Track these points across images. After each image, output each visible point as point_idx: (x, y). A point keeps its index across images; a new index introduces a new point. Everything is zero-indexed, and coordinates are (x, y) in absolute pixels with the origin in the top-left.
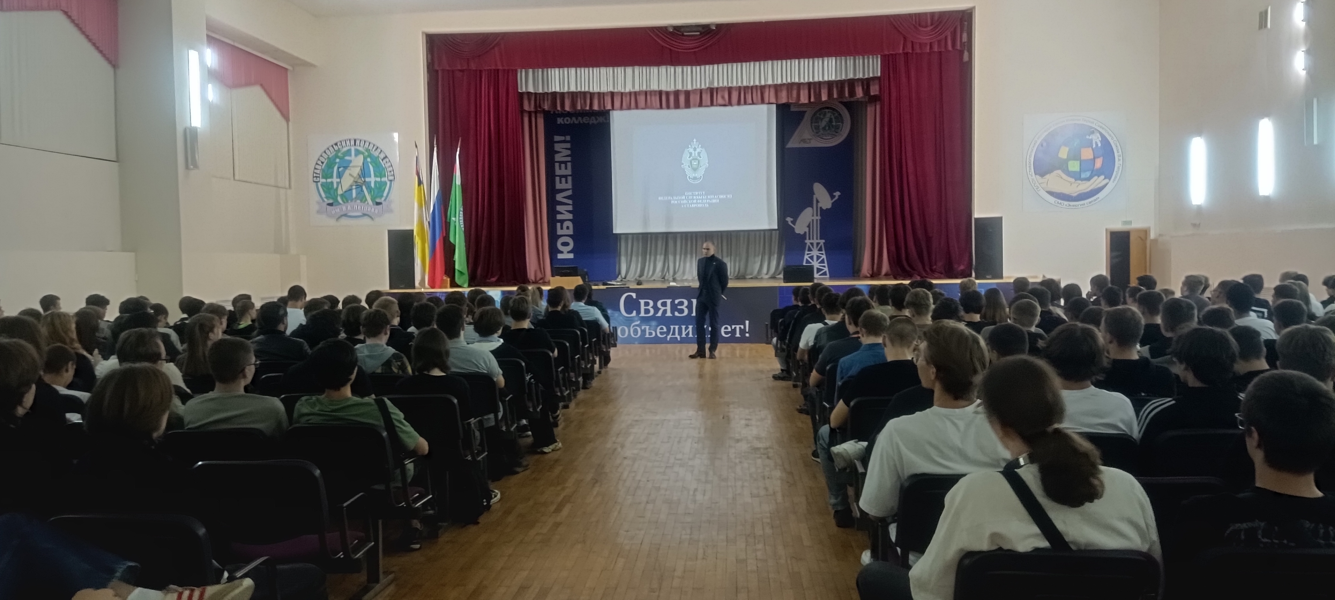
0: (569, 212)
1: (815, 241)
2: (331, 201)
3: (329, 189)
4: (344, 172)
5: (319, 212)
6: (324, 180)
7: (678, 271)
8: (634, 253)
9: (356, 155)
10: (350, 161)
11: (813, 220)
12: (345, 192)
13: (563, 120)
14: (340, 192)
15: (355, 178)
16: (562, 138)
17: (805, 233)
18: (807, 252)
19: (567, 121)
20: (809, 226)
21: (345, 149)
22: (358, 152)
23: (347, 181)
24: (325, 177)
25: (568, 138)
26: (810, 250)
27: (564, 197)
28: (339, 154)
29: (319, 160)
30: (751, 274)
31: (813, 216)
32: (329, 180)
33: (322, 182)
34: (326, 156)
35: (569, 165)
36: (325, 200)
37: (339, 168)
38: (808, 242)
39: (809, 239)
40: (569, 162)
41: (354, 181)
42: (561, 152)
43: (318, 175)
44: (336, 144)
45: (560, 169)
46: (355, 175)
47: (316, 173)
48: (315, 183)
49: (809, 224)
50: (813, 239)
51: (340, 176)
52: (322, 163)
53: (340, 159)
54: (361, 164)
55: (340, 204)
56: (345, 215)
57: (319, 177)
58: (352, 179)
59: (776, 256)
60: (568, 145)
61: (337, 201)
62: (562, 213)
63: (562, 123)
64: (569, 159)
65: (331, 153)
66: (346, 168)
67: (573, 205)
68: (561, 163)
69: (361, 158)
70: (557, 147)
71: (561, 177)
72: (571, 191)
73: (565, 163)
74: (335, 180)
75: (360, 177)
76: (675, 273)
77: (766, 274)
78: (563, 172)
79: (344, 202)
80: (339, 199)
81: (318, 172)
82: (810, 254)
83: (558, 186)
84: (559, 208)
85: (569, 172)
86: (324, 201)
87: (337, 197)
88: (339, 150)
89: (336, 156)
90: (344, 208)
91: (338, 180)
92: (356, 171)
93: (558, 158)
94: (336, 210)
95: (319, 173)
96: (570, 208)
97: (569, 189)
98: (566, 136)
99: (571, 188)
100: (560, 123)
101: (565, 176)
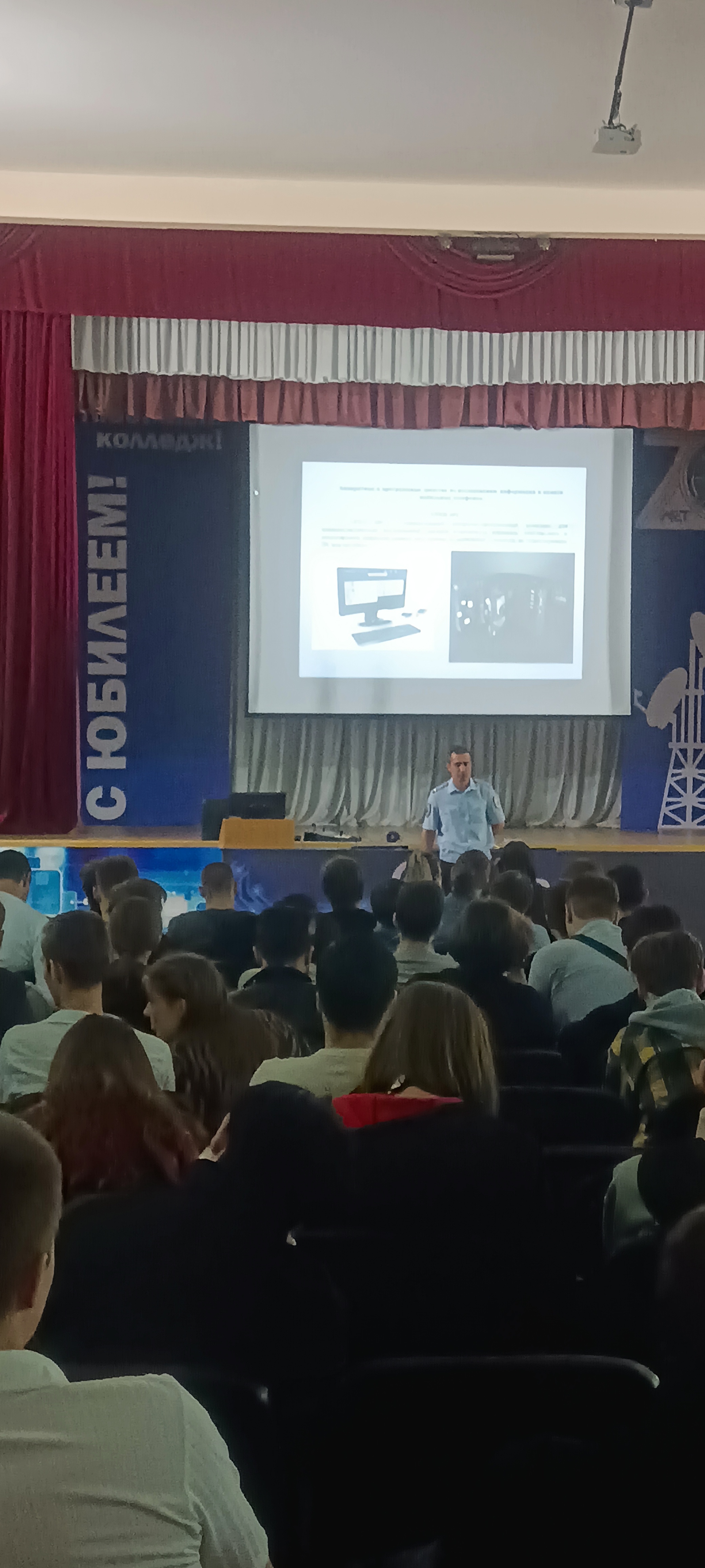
0: (119, 657)
1: (690, 747)
7: (370, 805)
8: (266, 762)
11: (687, 697)
13: (111, 439)
16: (107, 482)
17: (670, 725)
18: (671, 771)
19: (121, 441)
20: (678, 711)
25: (122, 482)
26: (679, 765)
27: (108, 623)
30: (538, 817)
31: (687, 687)
35: (122, 546)
38: (675, 746)
39: (678, 740)
40: (122, 538)
42: (102, 515)
45: (100, 554)
49: (680, 705)
50: (686, 740)
59: (598, 777)
60: (122, 500)
62: (100, 660)
63: (108, 444)
64: (122, 531)
67: (130, 642)
68: (101, 540)
70: (94, 503)
71: (101, 573)
72: (124, 607)
73: (114, 540)
76: (362, 810)
77: (574, 818)
78: (107, 562)
82: (680, 774)
83: (94, 595)
85: (121, 562)
93: (95, 527)
96: (122, 648)
97: (122, 604)
98: (117, 479)
99: (124, 601)
100: (104, 445)
101: (112, 573)
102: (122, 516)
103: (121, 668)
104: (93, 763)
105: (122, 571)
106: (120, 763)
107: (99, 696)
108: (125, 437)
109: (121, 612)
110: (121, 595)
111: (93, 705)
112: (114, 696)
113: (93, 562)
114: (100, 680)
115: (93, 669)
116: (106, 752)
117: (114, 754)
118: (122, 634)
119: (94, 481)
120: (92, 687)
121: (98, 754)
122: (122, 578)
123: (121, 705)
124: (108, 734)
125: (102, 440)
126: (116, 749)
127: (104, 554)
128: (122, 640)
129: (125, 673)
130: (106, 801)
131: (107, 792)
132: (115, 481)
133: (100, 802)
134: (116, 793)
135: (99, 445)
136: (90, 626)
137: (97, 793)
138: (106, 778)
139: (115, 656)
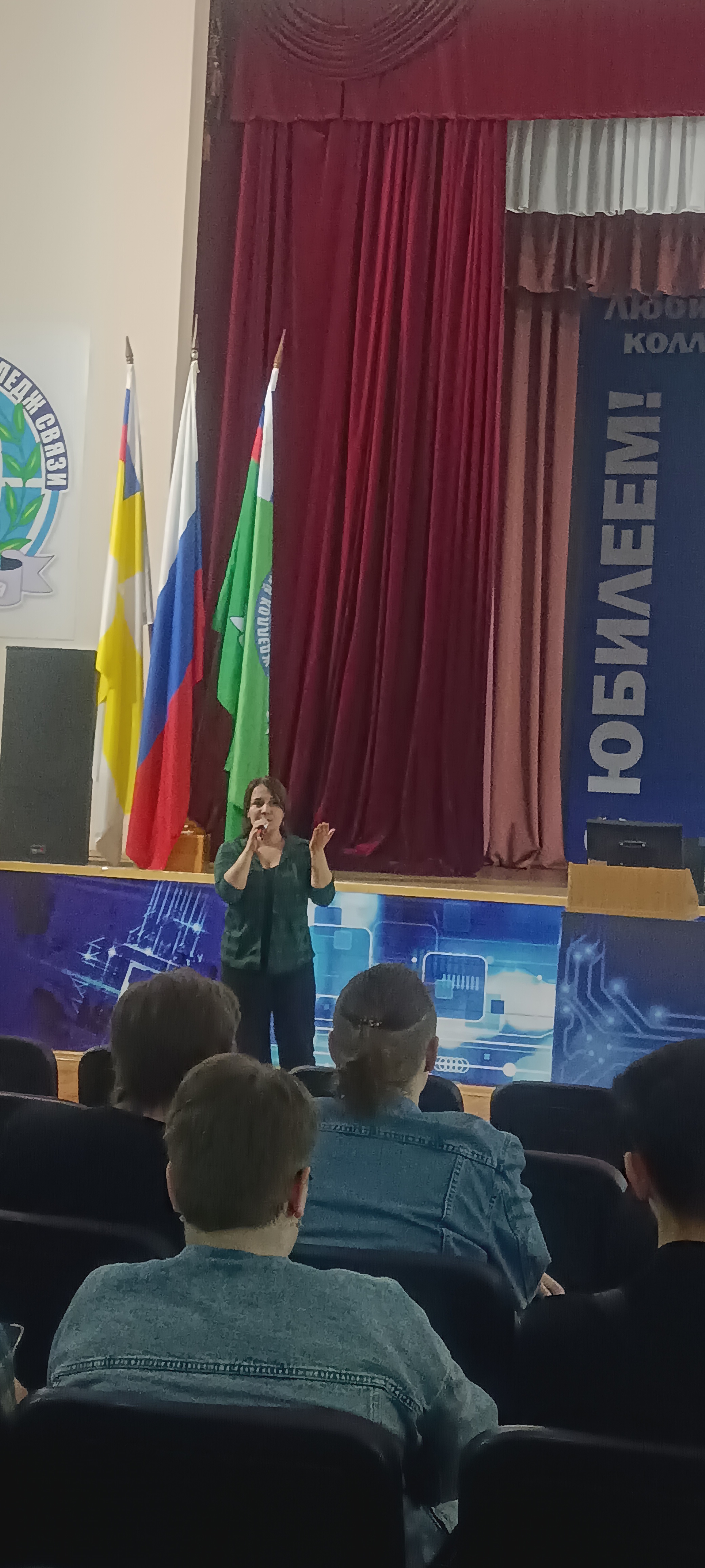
0: (638, 640)
13: (643, 342)
16: (635, 400)
19: (657, 344)
25: (655, 400)
27: (629, 594)
35: (650, 486)
40: (649, 477)
42: (627, 445)
60: (653, 424)
62: (613, 645)
63: (641, 351)
64: (652, 468)
67: (654, 619)
68: (622, 479)
70: (616, 429)
72: (651, 571)
73: (639, 480)
83: (609, 556)
84: (604, 627)
93: (614, 463)
96: (642, 628)
97: (647, 567)
98: (649, 395)
99: (650, 563)
100: (634, 349)
101: (636, 525)
103: (641, 656)
104: (595, 784)
105: (649, 522)
106: (633, 786)
107: (609, 694)
108: (664, 338)
109: (645, 578)
110: (646, 555)
111: (600, 706)
112: (629, 693)
113: (611, 510)
114: (612, 671)
115: (602, 656)
116: (614, 771)
117: (624, 774)
118: (644, 609)
119: (616, 399)
120: (599, 681)
121: (604, 772)
123: (637, 707)
124: (616, 746)
125: (632, 343)
126: (628, 766)
127: (626, 499)
128: (642, 617)
129: (644, 662)
132: (645, 399)
135: (628, 349)
136: (602, 598)
138: (613, 805)
139: (633, 639)
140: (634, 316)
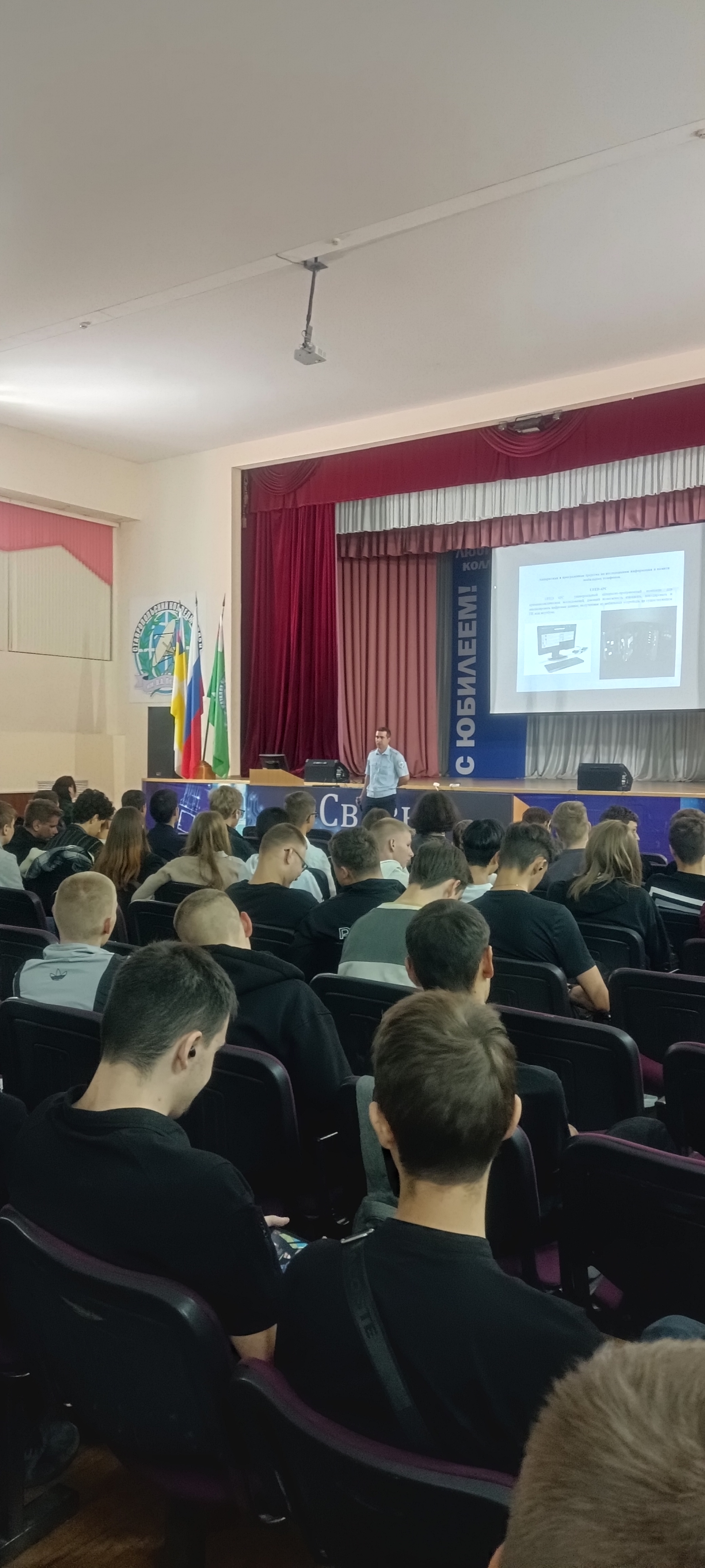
0: (471, 685)
2: (146, 675)
3: (145, 660)
4: (158, 639)
5: (136, 686)
6: (141, 650)
8: (554, 741)
9: (169, 621)
10: (164, 627)
12: (159, 663)
13: (471, 565)
14: (154, 664)
15: (167, 646)
16: (467, 589)
19: (474, 566)
21: (160, 614)
22: (171, 617)
23: (161, 650)
24: (142, 647)
25: (474, 589)
27: (468, 667)
28: (155, 620)
29: (138, 627)
32: (146, 650)
33: (140, 653)
34: (144, 623)
35: (474, 623)
36: (142, 673)
37: (154, 635)
40: (476, 619)
41: (166, 651)
42: (466, 608)
43: (136, 645)
44: (152, 609)
45: (464, 629)
46: (168, 643)
47: (136, 643)
48: (134, 654)
51: (154, 646)
52: (141, 630)
53: (156, 625)
54: (173, 631)
55: (155, 677)
56: (158, 690)
57: (137, 647)
58: (165, 648)
60: (474, 598)
61: (151, 674)
62: (463, 688)
63: (469, 569)
64: (474, 616)
65: (148, 619)
66: (160, 635)
67: (477, 676)
68: (465, 621)
69: (173, 621)
70: (462, 601)
71: (464, 639)
72: (475, 657)
73: (469, 621)
74: (150, 650)
75: (172, 646)
79: (158, 676)
80: (153, 671)
81: (136, 640)
83: (461, 652)
84: (461, 681)
85: (473, 633)
86: (141, 675)
87: (152, 669)
88: (154, 616)
89: (153, 623)
90: (157, 681)
91: (153, 650)
92: (167, 639)
93: (462, 615)
94: (150, 684)
95: (137, 642)
96: (473, 680)
97: (473, 656)
98: (473, 587)
99: (475, 654)
100: (467, 569)
101: (469, 639)
102: (474, 607)
103: (473, 691)
104: (459, 744)
105: (474, 638)
106: (472, 743)
107: (463, 707)
108: (476, 563)
109: (473, 660)
110: (473, 652)
111: (460, 712)
112: (469, 707)
113: (462, 634)
114: (463, 698)
115: (460, 692)
116: (465, 738)
117: (469, 739)
118: (473, 672)
119: (462, 590)
120: (459, 702)
121: (462, 739)
122: (474, 641)
123: (472, 712)
124: (466, 728)
125: (466, 567)
126: (470, 736)
127: (466, 629)
128: (474, 676)
129: (474, 694)
130: (465, 765)
131: (465, 759)
132: (471, 589)
133: (463, 765)
134: (470, 760)
135: (464, 570)
136: (459, 669)
137: (460, 760)
138: (465, 751)
139: (470, 685)
140: (466, 556)
